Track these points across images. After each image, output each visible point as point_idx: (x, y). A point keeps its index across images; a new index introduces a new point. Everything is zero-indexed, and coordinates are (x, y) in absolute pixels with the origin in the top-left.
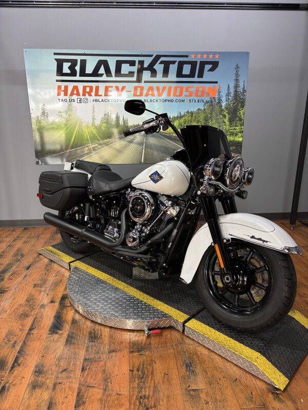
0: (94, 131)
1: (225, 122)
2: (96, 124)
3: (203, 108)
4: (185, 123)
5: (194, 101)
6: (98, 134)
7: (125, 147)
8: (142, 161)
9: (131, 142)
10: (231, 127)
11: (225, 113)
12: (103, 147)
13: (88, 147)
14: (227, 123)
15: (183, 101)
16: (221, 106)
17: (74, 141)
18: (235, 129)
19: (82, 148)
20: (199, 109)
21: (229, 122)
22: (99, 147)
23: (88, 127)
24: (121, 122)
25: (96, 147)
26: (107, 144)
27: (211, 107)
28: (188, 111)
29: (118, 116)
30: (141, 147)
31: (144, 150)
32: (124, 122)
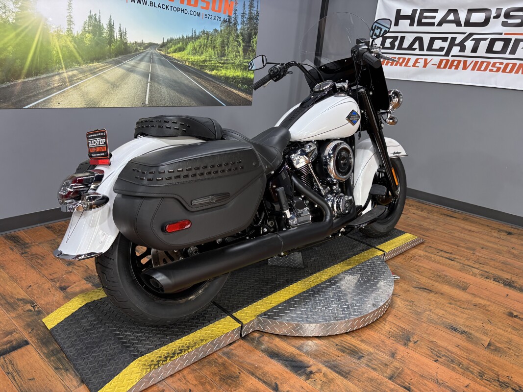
0: (72, 46)
1: (239, 52)
2: (75, 33)
3: (219, 29)
4: (200, 48)
5: (210, 17)
6: (78, 53)
7: (123, 78)
8: (147, 103)
9: (131, 70)
10: (244, 59)
11: (240, 40)
12: (87, 77)
13: (59, 74)
14: (241, 52)
15: (199, 15)
16: (237, 30)
17: (32, 61)
19: (48, 77)
20: (216, 30)
21: (243, 52)
22: (80, 76)
23: (59, 37)
24: (117, 35)
25: (74, 75)
26: (93, 72)
27: (229, 28)
28: (204, 31)
29: (112, 24)
30: (145, 79)
31: (149, 84)
32: (121, 35)
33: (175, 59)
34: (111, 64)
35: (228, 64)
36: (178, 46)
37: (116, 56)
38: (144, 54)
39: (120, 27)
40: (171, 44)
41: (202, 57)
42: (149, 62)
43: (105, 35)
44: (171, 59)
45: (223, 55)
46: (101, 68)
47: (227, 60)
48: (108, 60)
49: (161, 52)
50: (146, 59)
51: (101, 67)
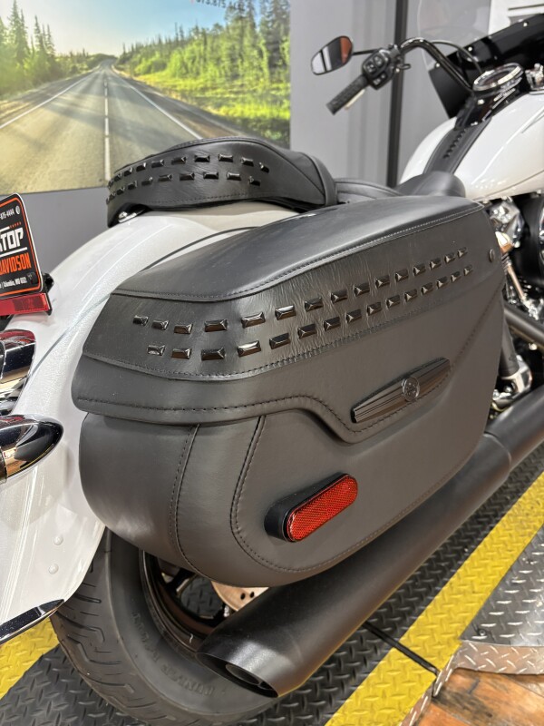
1: (261, 69)
3: (223, 24)
4: (193, 62)
7: (55, 130)
8: (107, 177)
9: (69, 113)
10: (272, 82)
11: (261, 45)
14: (266, 70)
16: (254, 25)
18: (278, 89)
20: (217, 26)
21: (269, 69)
24: (32, 41)
27: (240, 22)
28: (197, 28)
29: (20, 17)
30: (97, 131)
31: (107, 140)
32: (41, 41)
33: (149, 86)
34: (28, 101)
35: (243, 93)
36: (153, 59)
37: (36, 84)
38: (89, 79)
39: (37, 24)
40: (139, 56)
41: (198, 82)
42: (102, 94)
43: (7, 41)
44: (142, 87)
45: (236, 76)
46: (8, 112)
47: (242, 86)
48: (20, 94)
49: (123, 73)
50: (95, 88)
51: (8, 109)
